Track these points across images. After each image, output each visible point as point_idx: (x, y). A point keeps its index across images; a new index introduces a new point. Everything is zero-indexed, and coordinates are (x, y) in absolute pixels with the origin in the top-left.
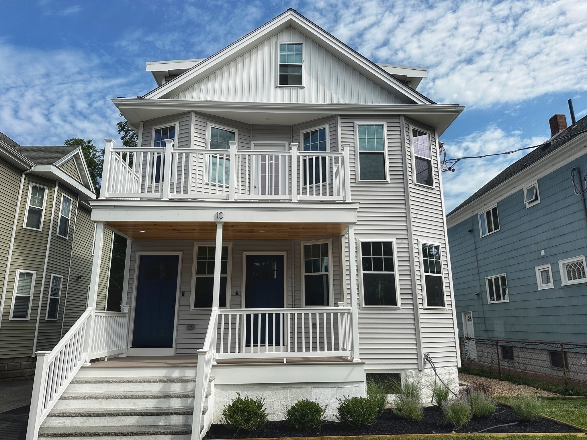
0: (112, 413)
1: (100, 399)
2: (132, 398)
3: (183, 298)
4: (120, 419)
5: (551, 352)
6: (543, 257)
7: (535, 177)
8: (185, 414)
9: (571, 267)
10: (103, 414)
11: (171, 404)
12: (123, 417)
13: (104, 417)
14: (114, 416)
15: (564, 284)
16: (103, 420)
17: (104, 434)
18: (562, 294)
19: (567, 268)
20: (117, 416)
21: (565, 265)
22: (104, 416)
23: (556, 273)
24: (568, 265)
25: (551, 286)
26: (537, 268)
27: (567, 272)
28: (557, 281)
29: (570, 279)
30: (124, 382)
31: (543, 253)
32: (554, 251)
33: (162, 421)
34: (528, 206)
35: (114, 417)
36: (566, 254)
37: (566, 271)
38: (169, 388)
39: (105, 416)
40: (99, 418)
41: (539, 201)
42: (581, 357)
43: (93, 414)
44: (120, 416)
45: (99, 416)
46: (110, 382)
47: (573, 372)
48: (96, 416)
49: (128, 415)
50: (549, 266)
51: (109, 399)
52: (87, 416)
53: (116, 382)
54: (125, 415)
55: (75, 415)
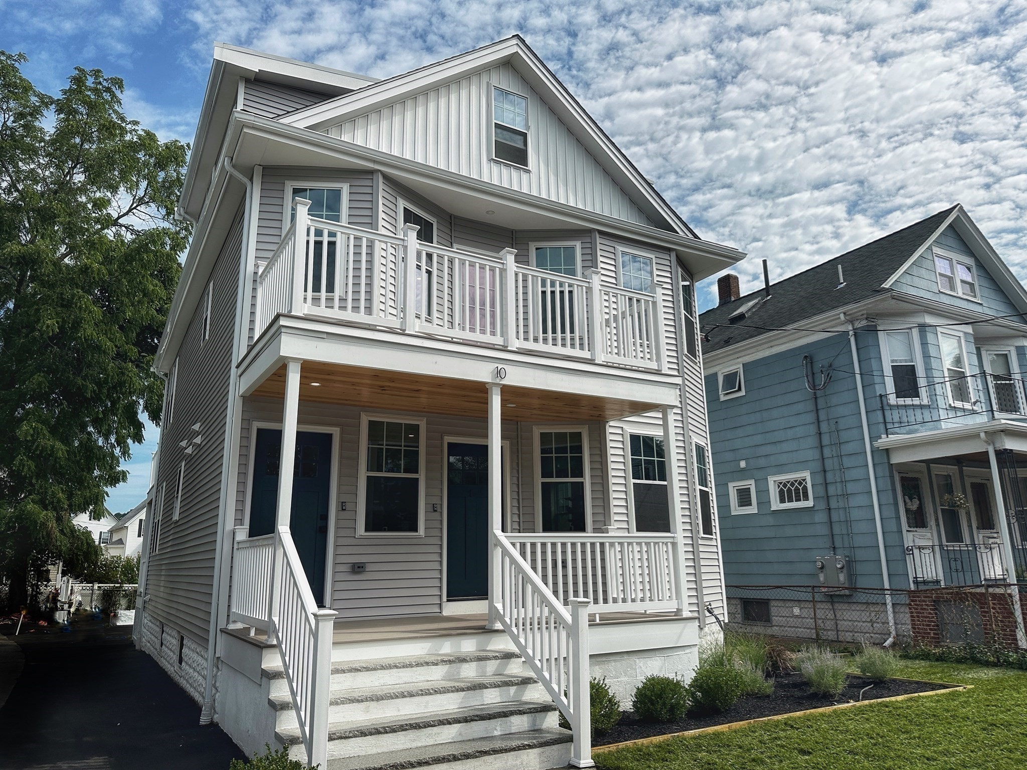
0: (416, 723)
1: (367, 701)
2: (422, 695)
3: (344, 515)
4: (430, 732)
5: (744, 602)
6: (743, 470)
7: (739, 360)
8: (531, 712)
9: (785, 486)
10: (402, 726)
11: (485, 699)
12: (435, 728)
13: (403, 732)
14: (420, 727)
15: (774, 508)
16: (402, 738)
17: (435, 760)
18: (770, 521)
19: (779, 486)
20: (425, 727)
21: (777, 483)
22: (403, 730)
23: (763, 492)
24: (781, 483)
25: (753, 509)
26: (731, 485)
27: (779, 492)
28: (764, 502)
29: (782, 501)
30: (383, 668)
31: (743, 464)
32: (762, 462)
33: (499, 728)
34: (722, 398)
35: (420, 730)
36: (781, 468)
37: (778, 490)
38: (458, 673)
39: (406, 730)
40: (395, 734)
41: (743, 393)
42: (791, 605)
43: (384, 728)
44: (432, 726)
45: (395, 732)
46: (357, 670)
47: (777, 626)
48: (390, 732)
49: (444, 724)
50: (752, 482)
51: (383, 699)
52: (374, 734)
53: (367, 669)
54: (439, 725)
55: (351, 735)
